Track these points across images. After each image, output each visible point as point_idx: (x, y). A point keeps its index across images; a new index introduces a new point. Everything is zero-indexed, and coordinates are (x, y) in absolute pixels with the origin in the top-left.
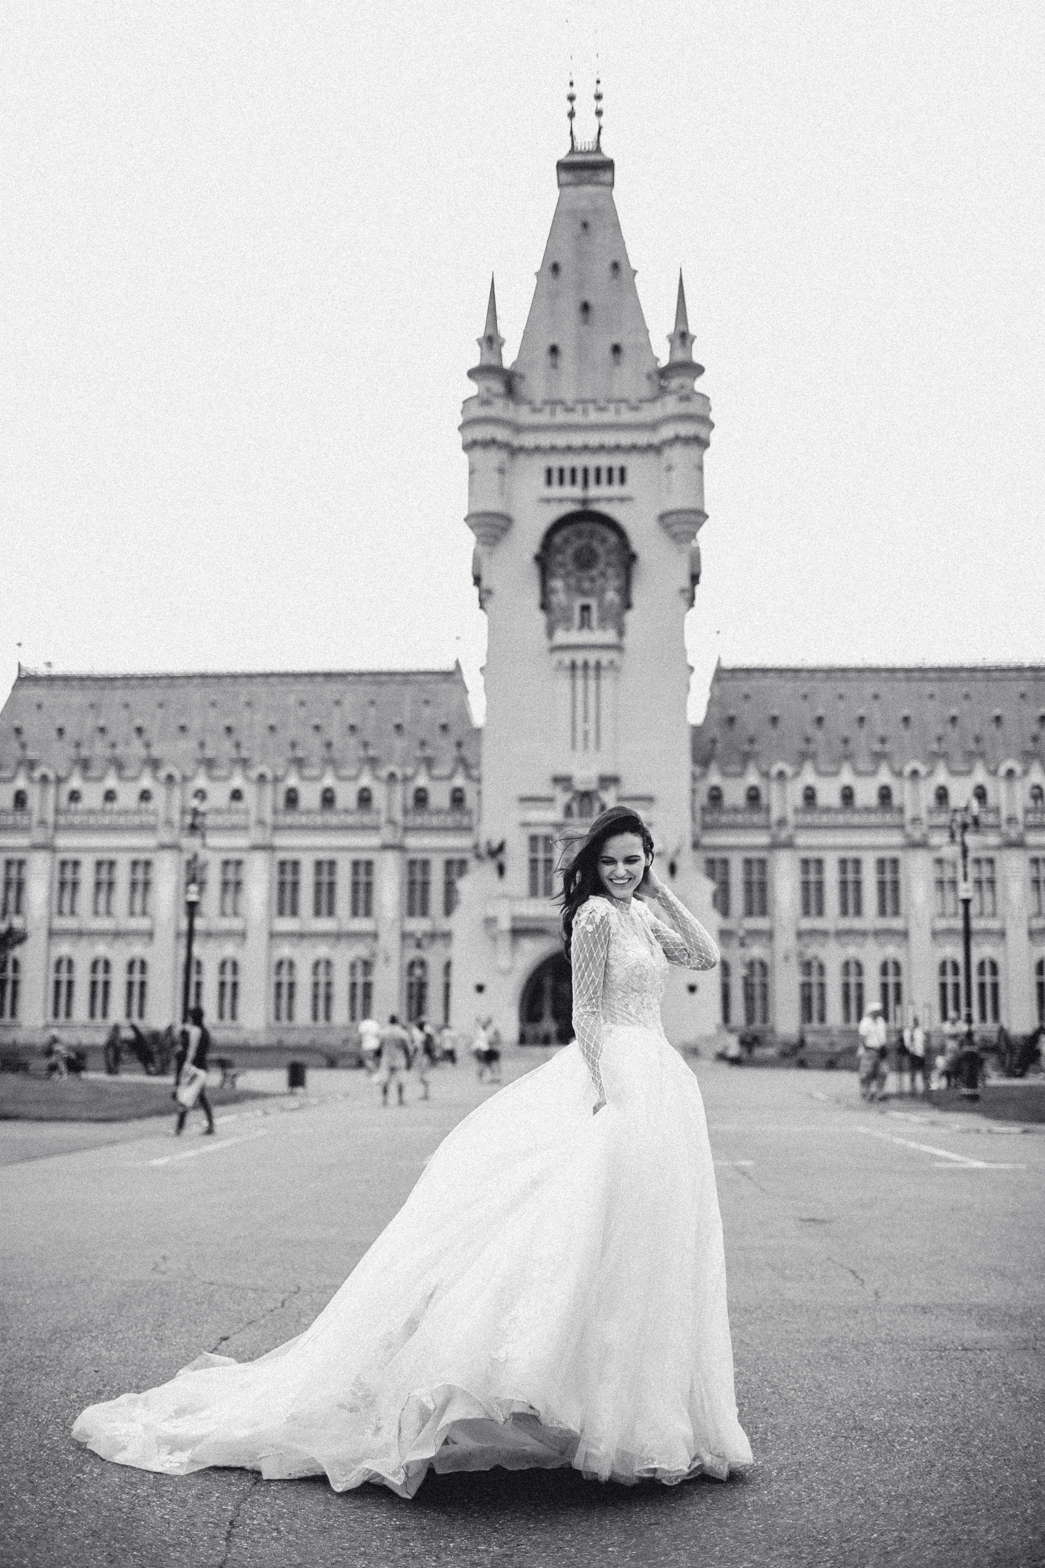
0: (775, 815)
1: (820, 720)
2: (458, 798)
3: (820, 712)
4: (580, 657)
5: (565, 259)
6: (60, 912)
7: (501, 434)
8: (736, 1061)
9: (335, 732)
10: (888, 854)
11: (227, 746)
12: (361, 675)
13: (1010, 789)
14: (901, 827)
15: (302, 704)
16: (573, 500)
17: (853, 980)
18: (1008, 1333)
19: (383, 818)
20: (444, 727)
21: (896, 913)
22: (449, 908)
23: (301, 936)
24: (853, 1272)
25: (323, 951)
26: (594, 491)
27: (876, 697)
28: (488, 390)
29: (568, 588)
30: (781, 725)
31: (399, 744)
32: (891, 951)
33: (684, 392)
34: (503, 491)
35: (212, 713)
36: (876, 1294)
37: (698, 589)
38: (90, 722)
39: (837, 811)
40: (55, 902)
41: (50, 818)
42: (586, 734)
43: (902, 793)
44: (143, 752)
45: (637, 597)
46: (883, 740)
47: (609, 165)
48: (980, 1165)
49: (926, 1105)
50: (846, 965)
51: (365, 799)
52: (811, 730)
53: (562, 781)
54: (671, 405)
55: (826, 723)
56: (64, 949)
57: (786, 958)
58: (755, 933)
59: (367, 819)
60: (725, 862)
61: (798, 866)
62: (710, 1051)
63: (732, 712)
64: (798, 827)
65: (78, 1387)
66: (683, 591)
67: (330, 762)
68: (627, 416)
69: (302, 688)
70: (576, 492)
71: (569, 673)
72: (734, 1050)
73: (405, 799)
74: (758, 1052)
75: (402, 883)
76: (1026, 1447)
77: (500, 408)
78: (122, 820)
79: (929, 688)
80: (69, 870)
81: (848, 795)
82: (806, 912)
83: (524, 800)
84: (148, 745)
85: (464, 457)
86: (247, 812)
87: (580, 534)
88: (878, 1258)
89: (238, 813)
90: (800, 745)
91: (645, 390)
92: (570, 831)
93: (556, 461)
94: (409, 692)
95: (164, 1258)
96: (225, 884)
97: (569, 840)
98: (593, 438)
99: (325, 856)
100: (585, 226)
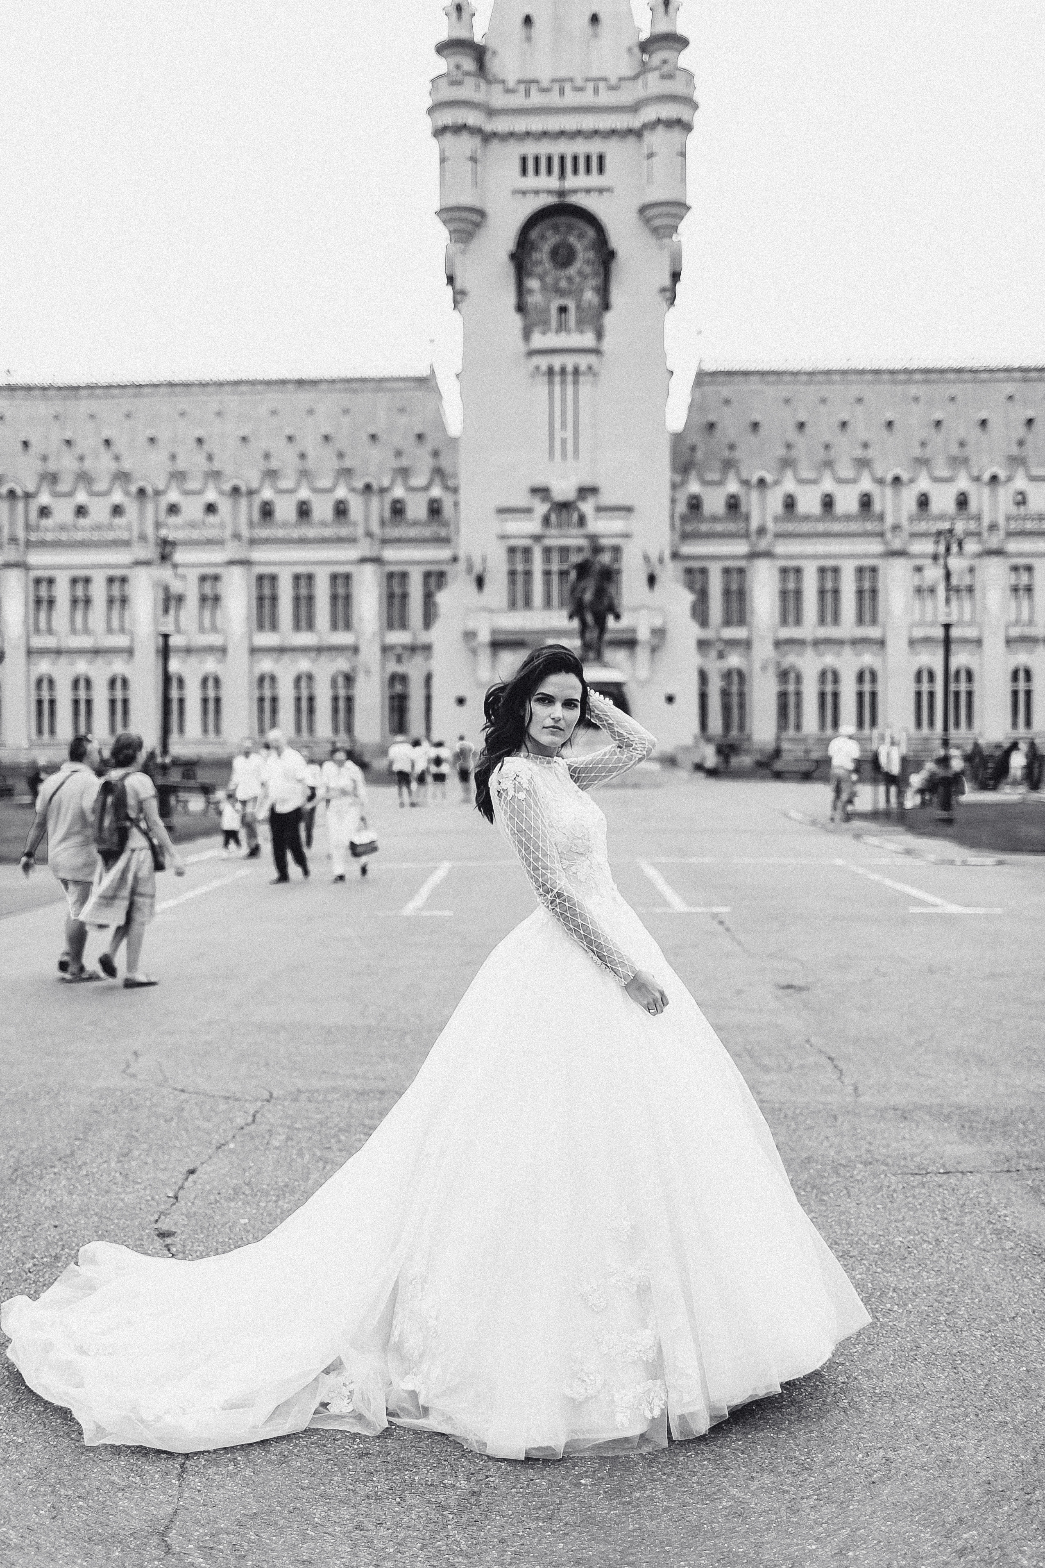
0: (754, 524)
1: (801, 425)
2: (435, 509)
3: (802, 417)
4: (557, 362)
6: (37, 631)
7: (473, 118)
8: (713, 773)
9: (310, 443)
10: (868, 562)
11: (200, 459)
12: (333, 382)
13: (994, 496)
14: (882, 535)
15: (274, 413)
16: (550, 192)
17: (829, 688)
18: (989, 1146)
19: (360, 531)
20: (420, 437)
21: (874, 621)
22: (428, 622)
23: (282, 650)
24: (831, 1059)
25: (304, 664)
26: (571, 182)
27: (859, 400)
28: (458, 67)
29: (544, 288)
30: (762, 431)
31: (374, 454)
32: (868, 659)
33: (666, 69)
34: (476, 182)
35: (181, 423)
36: (856, 1089)
37: (679, 287)
38: (57, 435)
39: (818, 519)
40: (31, 621)
41: (21, 534)
42: (564, 441)
43: (883, 501)
44: (113, 466)
45: (617, 296)
46: (865, 445)
48: (954, 909)
49: (901, 829)
50: (823, 674)
51: (341, 510)
52: (792, 435)
53: (541, 492)
54: (654, 84)
55: (808, 429)
56: (44, 666)
57: (764, 668)
58: (733, 643)
59: (344, 532)
60: (704, 571)
61: (776, 575)
62: (688, 760)
63: (712, 418)
64: (778, 536)
65: (36, 1251)
66: (663, 290)
67: (304, 475)
68: (606, 98)
69: (273, 398)
70: (553, 182)
71: (546, 378)
72: (711, 759)
73: (382, 510)
74: (735, 761)
75: (380, 596)
76: (1014, 1318)
77: (468, 91)
78: (95, 536)
79: (913, 390)
80: (44, 588)
81: (828, 503)
82: (784, 621)
83: (502, 511)
84: (117, 458)
85: (434, 144)
86: (222, 526)
87: (556, 229)
88: (856, 1040)
89: (213, 527)
90: (781, 452)
91: (626, 66)
92: (548, 542)
93: (531, 148)
94: (383, 400)
95: (136, 1054)
96: (203, 599)
97: (547, 551)
98: (570, 123)
99: (303, 570)
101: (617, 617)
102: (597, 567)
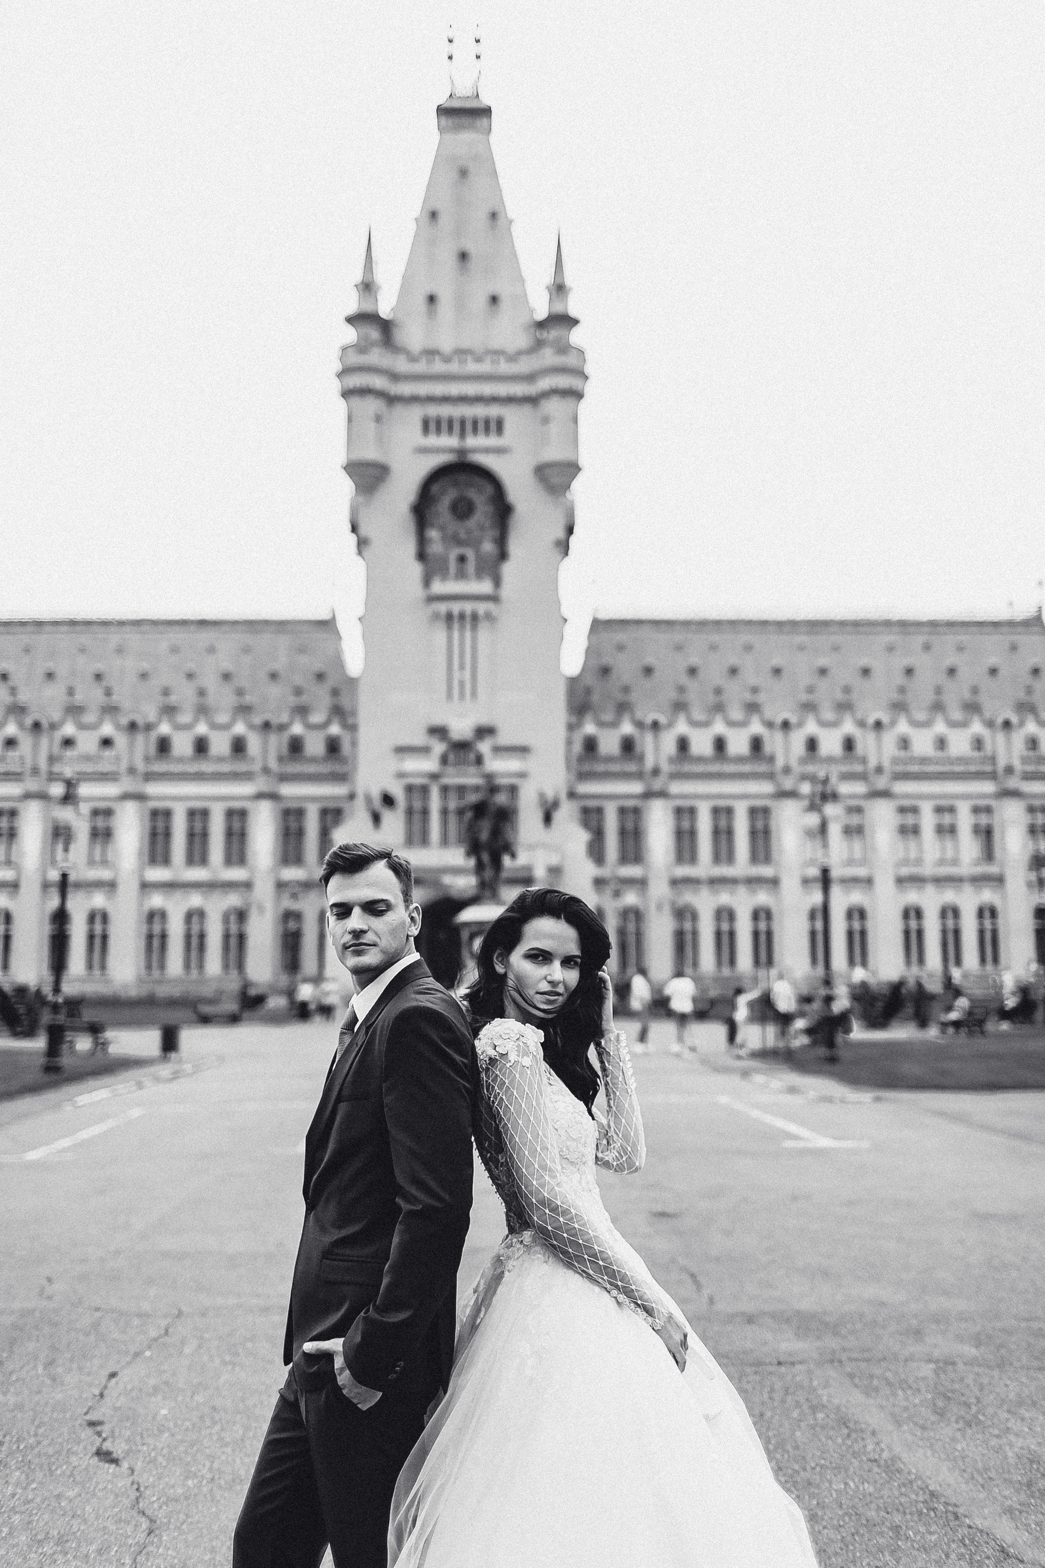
0: (649, 764)
1: (693, 671)
2: (333, 747)
3: (694, 662)
4: (456, 607)
5: (443, 205)
7: (378, 382)
9: (210, 681)
10: (759, 803)
11: (97, 693)
12: (235, 623)
13: (879, 740)
14: (770, 776)
15: (174, 650)
16: (451, 450)
17: (725, 927)
18: (819, 1342)
19: (258, 766)
20: (320, 676)
21: (768, 860)
23: (174, 885)
24: (693, 1276)
25: (196, 900)
26: (471, 441)
27: (748, 648)
28: (367, 337)
29: (444, 539)
30: (655, 676)
31: (275, 691)
32: (763, 898)
33: (559, 344)
34: (380, 440)
35: (81, 660)
36: (711, 1299)
37: (573, 540)
39: (711, 760)
42: (462, 682)
43: (774, 743)
44: (8, 699)
45: (514, 547)
46: (755, 690)
47: (486, 112)
48: (824, 1142)
50: (718, 912)
51: (239, 746)
52: (684, 679)
53: (439, 732)
54: (548, 357)
55: (700, 674)
57: (660, 907)
58: (630, 882)
59: (241, 767)
60: (600, 811)
61: (671, 815)
63: (607, 662)
64: (673, 776)
66: (557, 542)
67: (202, 710)
68: (504, 368)
69: (177, 636)
70: (453, 441)
71: (445, 624)
73: (279, 747)
75: (276, 832)
77: (376, 357)
79: (799, 640)
81: (720, 744)
82: (679, 860)
83: (399, 750)
84: (13, 692)
86: (118, 759)
87: (456, 484)
88: (718, 1259)
89: (107, 761)
90: (673, 695)
91: (522, 341)
92: (446, 781)
93: (433, 411)
94: (283, 642)
95: (49, 1280)
96: (95, 834)
97: (445, 789)
98: (470, 389)
99: (198, 805)
100: (463, 173)
101: (513, 856)
102: (492, 809)
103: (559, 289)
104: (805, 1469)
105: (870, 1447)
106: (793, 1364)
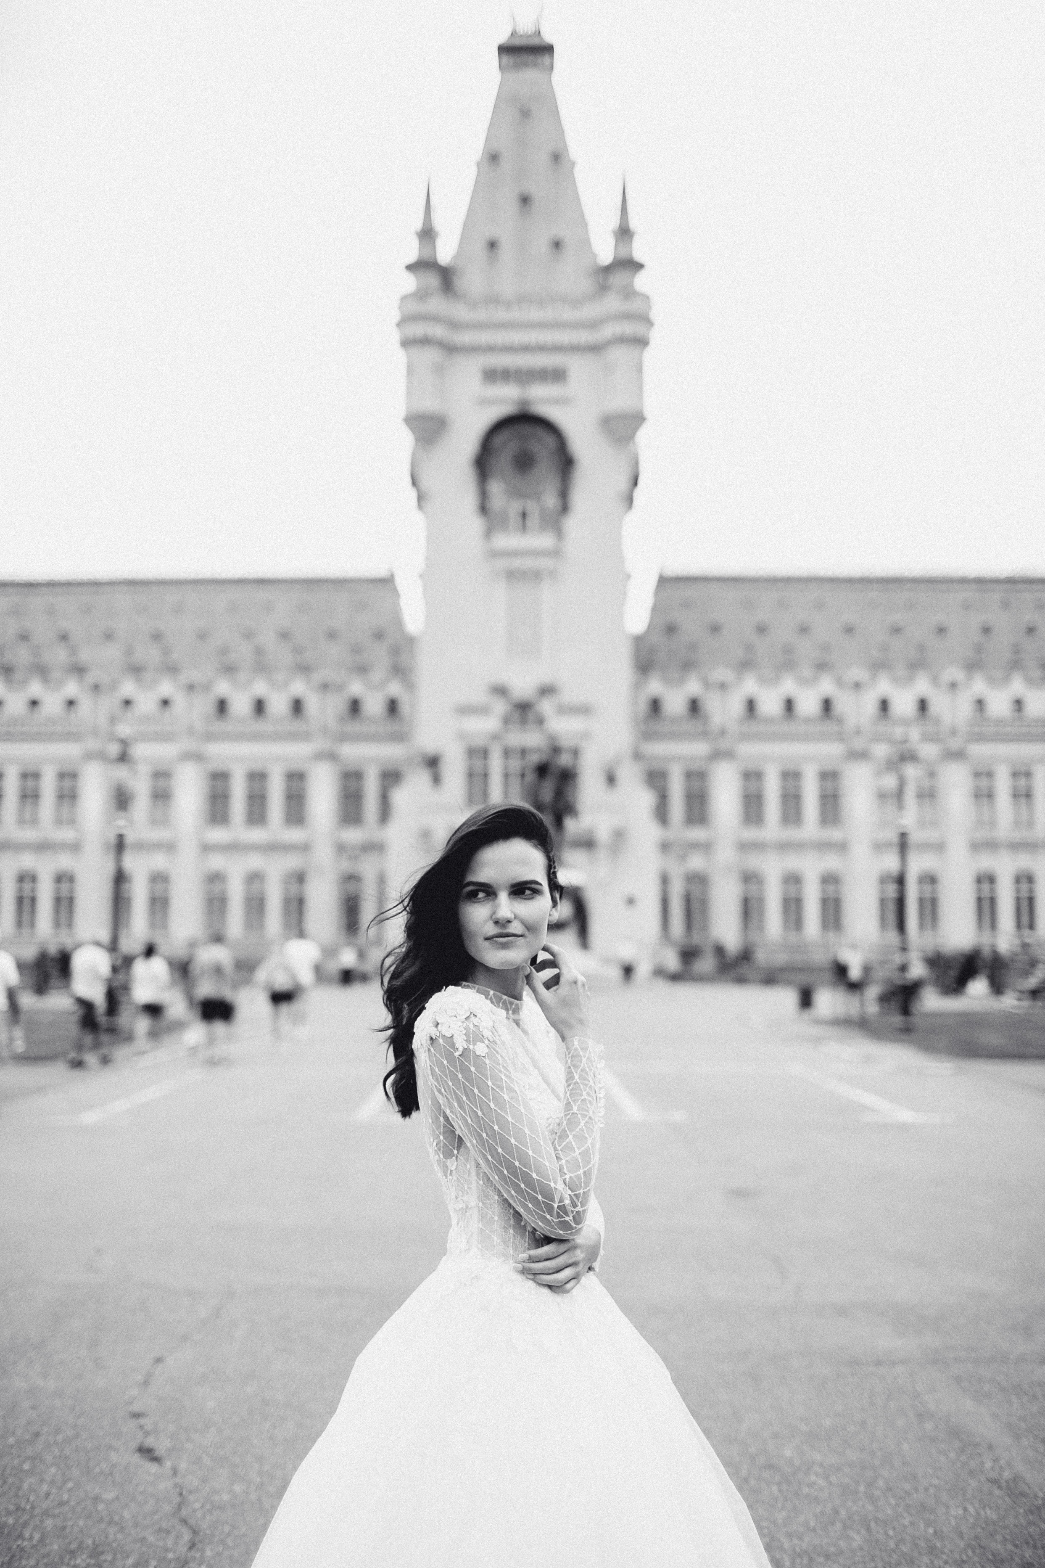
0: (715, 724)
1: (762, 628)
2: (393, 707)
3: (761, 619)
4: (517, 563)
5: (505, 147)
7: (437, 331)
8: (675, 978)
9: (268, 638)
10: (829, 766)
11: (156, 653)
12: (293, 582)
13: (954, 700)
14: (840, 737)
15: (232, 610)
16: (513, 402)
17: (792, 892)
19: (316, 728)
20: (379, 634)
21: (838, 823)
22: (384, 818)
23: (233, 846)
25: (255, 862)
26: (533, 391)
27: (820, 605)
28: (426, 285)
29: (506, 492)
30: (723, 633)
31: (333, 650)
32: (831, 862)
33: (625, 290)
34: (439, 389)
35: (139, 620)
37: (638, 494)
38: (11, 627)
39: (779, 721)
42: (523, 642)
43: (844, 704)
44: (69, 658)
45: (577, 499)
46: (826, 649)
47: (548, 49)
48: (911, 1117)
50: (786, 878)
51: (297, 706)
52: (753, 637)
53: (500, 691)
54: (612, 303)
55: (769, 632)
57: (727, 871)
58: (695, 846)
59: (300, 727)
60: (665, 773)
61: (739, 777)
63: (673, 620)
64: (739, 737)
66: (621, 495)
67: (261, 668)
68: (568, 314)
69: (233, 594)
70: (514, 392)
71: (506, 581)
73: (339, 707)
74: (697, 966)
75: (335, 794)
77: (437, 304)
78: (48, 730)
79: (872, 598)
81: (789, 705)
82: (746, 823)
83: (461, 709)
84: (73, 652)
86: (176, 719)
87: (518, 436)
88: (802, 1242)
89: (166, 721)
90: (740, 651)
91: (585, 287)
92: (508, 742)
93: (495, 360)
94: (342, 600)
96: (155, 795)
97: (506, 751)
98: (532, 337)
99: (257, 766)
100: (525, 113)
103: (624, 233)
104: (916, 1490)
105: (988, 1465)
106: (894, 1364)
